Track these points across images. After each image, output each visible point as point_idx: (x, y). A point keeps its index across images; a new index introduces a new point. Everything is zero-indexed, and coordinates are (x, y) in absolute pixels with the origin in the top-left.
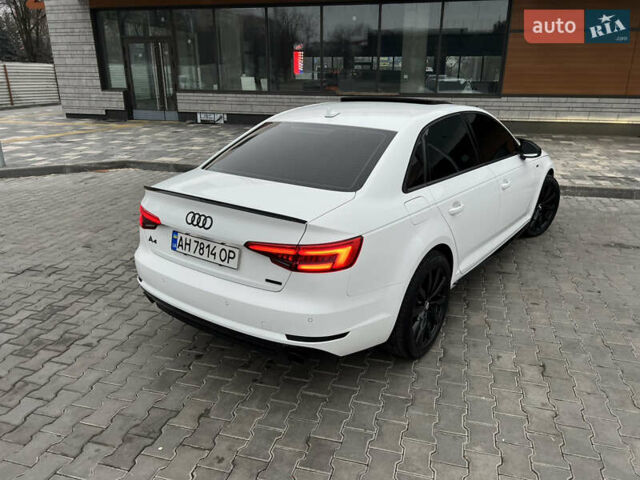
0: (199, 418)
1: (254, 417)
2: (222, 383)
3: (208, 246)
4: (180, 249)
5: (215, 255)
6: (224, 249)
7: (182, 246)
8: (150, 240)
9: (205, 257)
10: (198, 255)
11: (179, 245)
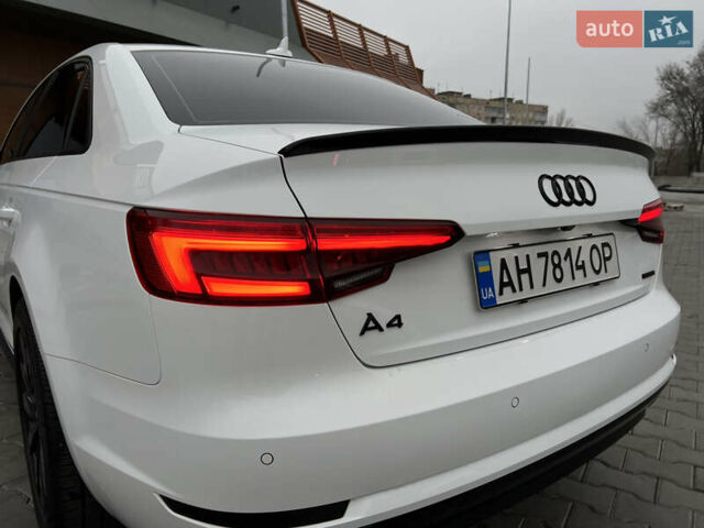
3: (569, 253)
4: (508, 295)
5: (582, 267)
6: (594, 247)
7: (510, 283)
8: (366, 329)
9: (567, 283)
10: (552, 286)
11: (503, 285)
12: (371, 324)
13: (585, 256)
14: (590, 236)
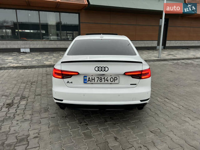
0: (116, 140)
1: (130, 133)
2: (107, 128)
6: (112, 78)
7: (90, 81)
8: (67, 83)
9: (103, 82)
10: (99, 82)
11: (88, 81)
12: (68, 82)
13: (109, 79)
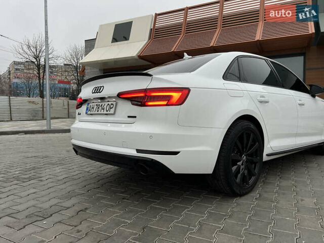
0: (79, 212)
1: (114, 214)
2: (104, 198)
3: (102, 105)
4: (89, 113)
5: (103, 109)
6: (109, 104)
8: (78, 114)
9: (99, 112)
10: (96, 112)
11: (89, 110)
13: (105, 107)
14: (108, 101)
